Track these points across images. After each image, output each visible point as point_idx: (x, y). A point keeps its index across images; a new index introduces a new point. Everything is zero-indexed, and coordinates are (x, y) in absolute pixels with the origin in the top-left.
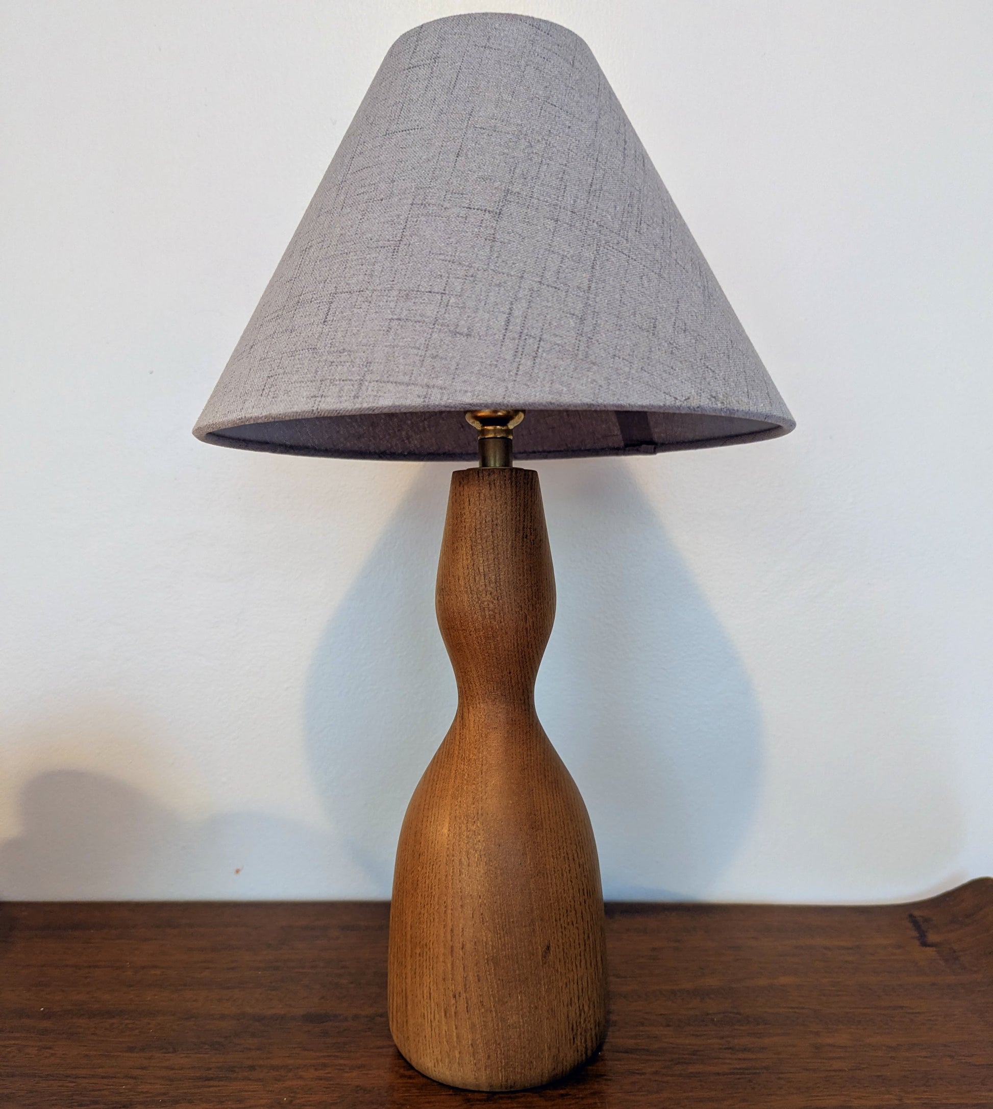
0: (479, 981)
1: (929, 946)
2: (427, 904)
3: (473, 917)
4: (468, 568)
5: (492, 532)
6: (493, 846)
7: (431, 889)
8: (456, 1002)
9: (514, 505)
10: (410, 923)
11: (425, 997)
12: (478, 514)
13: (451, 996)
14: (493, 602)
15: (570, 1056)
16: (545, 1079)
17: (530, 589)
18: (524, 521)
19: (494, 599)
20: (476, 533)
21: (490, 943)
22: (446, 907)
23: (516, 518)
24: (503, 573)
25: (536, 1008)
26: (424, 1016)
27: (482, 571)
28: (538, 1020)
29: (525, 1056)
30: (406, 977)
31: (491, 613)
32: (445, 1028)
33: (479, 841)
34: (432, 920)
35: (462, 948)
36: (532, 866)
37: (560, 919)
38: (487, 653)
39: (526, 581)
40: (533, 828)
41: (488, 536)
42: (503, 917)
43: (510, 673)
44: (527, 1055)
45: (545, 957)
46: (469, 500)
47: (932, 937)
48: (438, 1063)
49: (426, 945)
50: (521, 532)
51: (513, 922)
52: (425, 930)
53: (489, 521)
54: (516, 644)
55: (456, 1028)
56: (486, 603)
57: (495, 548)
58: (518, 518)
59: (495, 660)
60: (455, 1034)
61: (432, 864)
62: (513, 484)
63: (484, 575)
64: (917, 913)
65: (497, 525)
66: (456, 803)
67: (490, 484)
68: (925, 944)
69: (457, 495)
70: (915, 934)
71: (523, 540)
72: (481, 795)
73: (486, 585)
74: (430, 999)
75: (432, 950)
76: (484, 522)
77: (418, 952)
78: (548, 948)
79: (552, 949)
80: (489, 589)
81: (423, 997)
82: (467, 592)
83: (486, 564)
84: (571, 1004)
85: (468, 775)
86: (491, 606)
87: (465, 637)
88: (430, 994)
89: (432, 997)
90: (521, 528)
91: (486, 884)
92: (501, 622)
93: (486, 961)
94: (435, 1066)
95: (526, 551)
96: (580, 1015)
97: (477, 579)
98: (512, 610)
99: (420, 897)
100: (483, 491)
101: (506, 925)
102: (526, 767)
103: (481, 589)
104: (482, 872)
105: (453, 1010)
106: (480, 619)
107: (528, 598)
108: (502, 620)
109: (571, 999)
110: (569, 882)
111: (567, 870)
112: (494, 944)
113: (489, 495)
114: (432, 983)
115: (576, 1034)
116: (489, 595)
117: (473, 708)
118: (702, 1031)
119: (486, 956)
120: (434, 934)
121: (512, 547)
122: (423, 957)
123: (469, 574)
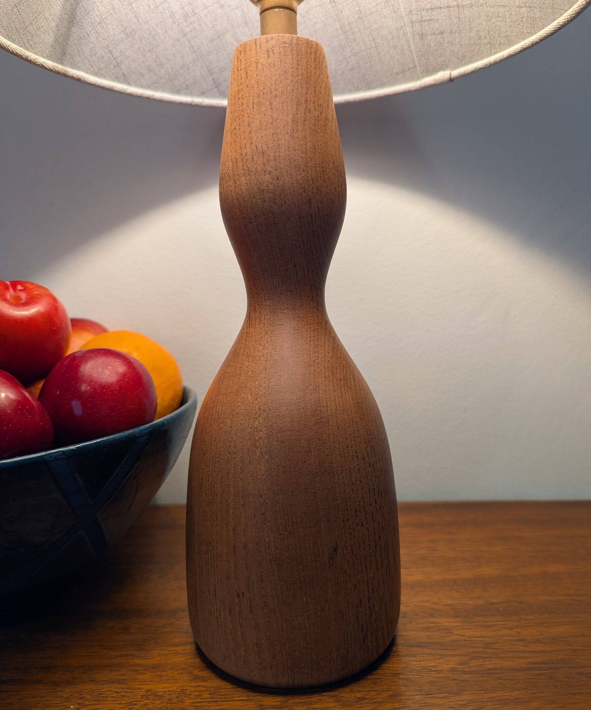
0: (262, 581)
3: (255, 517)
4: (246, 148)
6: (275, 443)
8: (240, 602)
11: (211, 595)
12: (256, 86)
13: (235, 595)
20: (253, 107)
21: (273, 544)
22: (227, 506)
25: (323, 609)
26: (211, 612)
28: (325, 622)
29: (312, 657)
32: (230, 626)
34: (215, 519)
35: (244, 548)
36: (317, 464)
37: (348, 520)
38: (269, 242)
42: (286, 518)
43: (295, 266)
44: (314, 656)
45: (332, 559)
49: (210, 543)
51: (296, 522)
52: (209, 528)
55: (241, 627)
59: (278, 251)
60: (240, 632)
61: (214, 462)
63: (262, 152)
65: (276, 97)
66: (239, 400)
71: (305, 115)
73: (264, 164)
74: (216, 596)
75: (216, 549)
78: (335, 550)
79: (339, 550)
80: (267, 166)
81: (210, 594)
82: (244, 175)
83: (265, 140)
84: (361, 605)
88: (215, 591)
89: (217, 594)
90: (303, 102)
91: (268, 483)
92: (282, 206)
93: (268, 562)
96: (371, 615)
99: (204, 495)
101: (289, 525)
102: (312, 363)
104: (264, 469)
105: (237, 608)
106: (260, 203)
108: (283, 204)
109: (361, 601)
110: (358, 482)
111: (356, 469)
112: (277, 545)
114: (217, 581)
115: (366, 634)
116: (267, 175)
117: (259, 305)
118: (490, 622)
119: (269, 557)
120: (217, 533)
121: (293, 121)
122: (208, 555)
123: (246, 154)
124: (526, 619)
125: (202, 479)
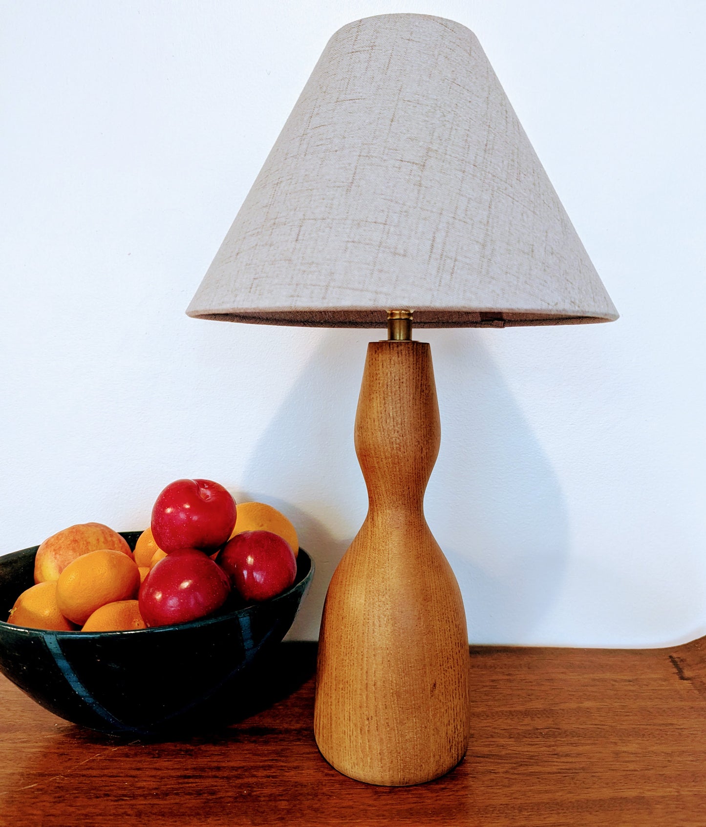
0: (386, 708)
1: (686, 679)
2: (349, 653)
3: (382, 663)
4: (381, 413)
5: (399, 388)
6: (397, 612)
7: (352, 642)
8: (369, 723)
9: (415, 368)
10: (335, 666)
11: (346, 719)
12: (389, 374)
13: (365, 718)
14: (399, 438)
15: (447, 761)
16: (430, 777)
17: (425, 429)
18: (422, 380)
19: (400, 436)
20: (387, 388)
21: (395, 682)
22: (362, 655)
23: (416, 378)
24: (407, 417)
25: (426, 727)
26: (345, 733)
27: (391, 415)
28: (427, 736)
29: (417, 761)
30: (331, 705)
31: (398, 446)
32: (360, 741)
33: (387, 609)
34: (352, 665)
35: (374, 685)
36: (425, 627)
37: (443, 665)
38: (394, 474)
39: (422, 423)
40: (425, 600)
41: (396, 391)
42: (404, 664)
43: (409, 488)
44: (419, 761)
45: (432, 692)
46: (383, 364)
47: (687, 673)
48: (354, 766)
49: (347, 682)
50: (420, 388)
51: (411, 667)
52: (347, 672)
53: (397, 380)
54: (414, 468)
55: (369, 742)
56: (394, 439)
57: (401, 399)
58: (418, 378)
59: (399, 479)
60: (367, 746)
61: (352, 624)
62: (415, 353)
63: (393, 418)
64: (675, 655)
65: (402, 383)
66: (370, 581)
67: (398, 353)
68: (682, 678)
69: (374, 360)
70: (675, 670)
71: (421, 394)
72: (388, 576)
73: (394, 426)
74: (350, 721)
75: (351, 686)
76: (393, 380)
77: (341, 688)
78: (435, 685)
79: (437, 685)
80: (396, 428)
81: (344, 719)
82: (380, 431)
83: (395, 410)
84: (449, 724)
85: (378, 561)
86: (398, 440)
87: (378, 463)
88: (350, 717)
89: (351, 719)
90: (419, 386)
91: (393, 640)
92: (404, 453)
93: (391, 694)
94: (352, 768)
95: (423, 402)
96: (455, 732)
97: (388, 421)
98: (412, 444)
99: (343, 648)
100: (393, 358)
101: (405, 669)
102: (419, 555)
103: (390, 429)
104: (390, 631)
105: (367, 729)
106: (389, 449)
107: (424, 436)
108: (405, 451)
109: (449, 721)
110: (449, 638)
111: (448, 630)
112: (397, 682)
113: (397, 361)
114: (351, 710)
115: (452, 745)
116: (396, 433)
117: (381, 512)
118: (534, 742)
119: (392, 691)
120: (353, 675)
121: (414, 398)
122: (345, 691)
123: (382, 417)
124: (561, 741)
125: (341, 636)
